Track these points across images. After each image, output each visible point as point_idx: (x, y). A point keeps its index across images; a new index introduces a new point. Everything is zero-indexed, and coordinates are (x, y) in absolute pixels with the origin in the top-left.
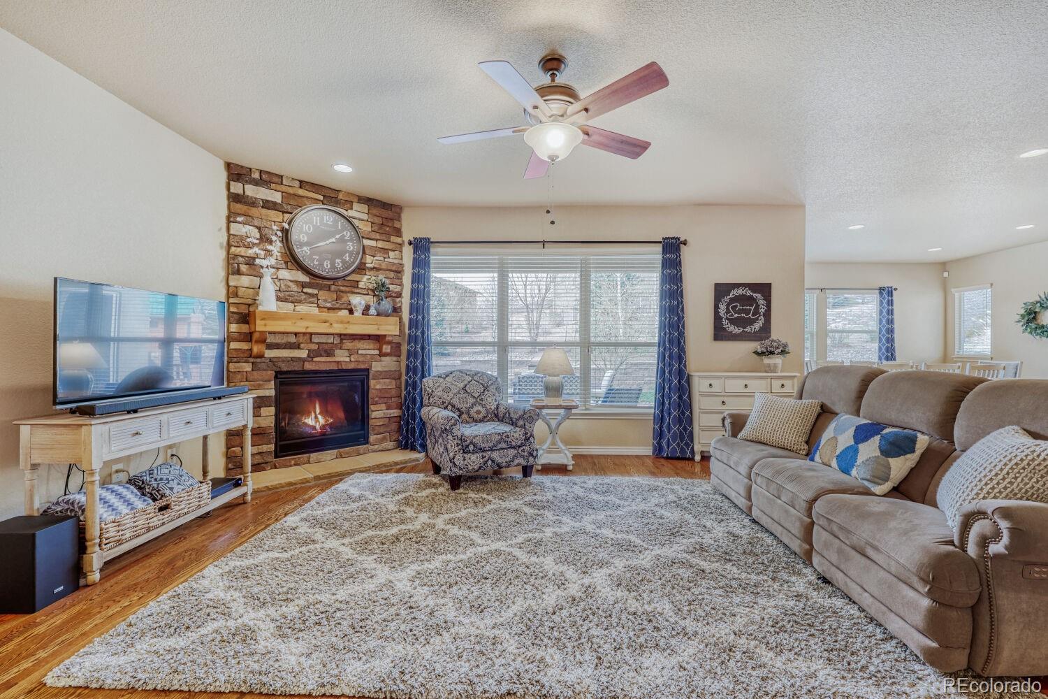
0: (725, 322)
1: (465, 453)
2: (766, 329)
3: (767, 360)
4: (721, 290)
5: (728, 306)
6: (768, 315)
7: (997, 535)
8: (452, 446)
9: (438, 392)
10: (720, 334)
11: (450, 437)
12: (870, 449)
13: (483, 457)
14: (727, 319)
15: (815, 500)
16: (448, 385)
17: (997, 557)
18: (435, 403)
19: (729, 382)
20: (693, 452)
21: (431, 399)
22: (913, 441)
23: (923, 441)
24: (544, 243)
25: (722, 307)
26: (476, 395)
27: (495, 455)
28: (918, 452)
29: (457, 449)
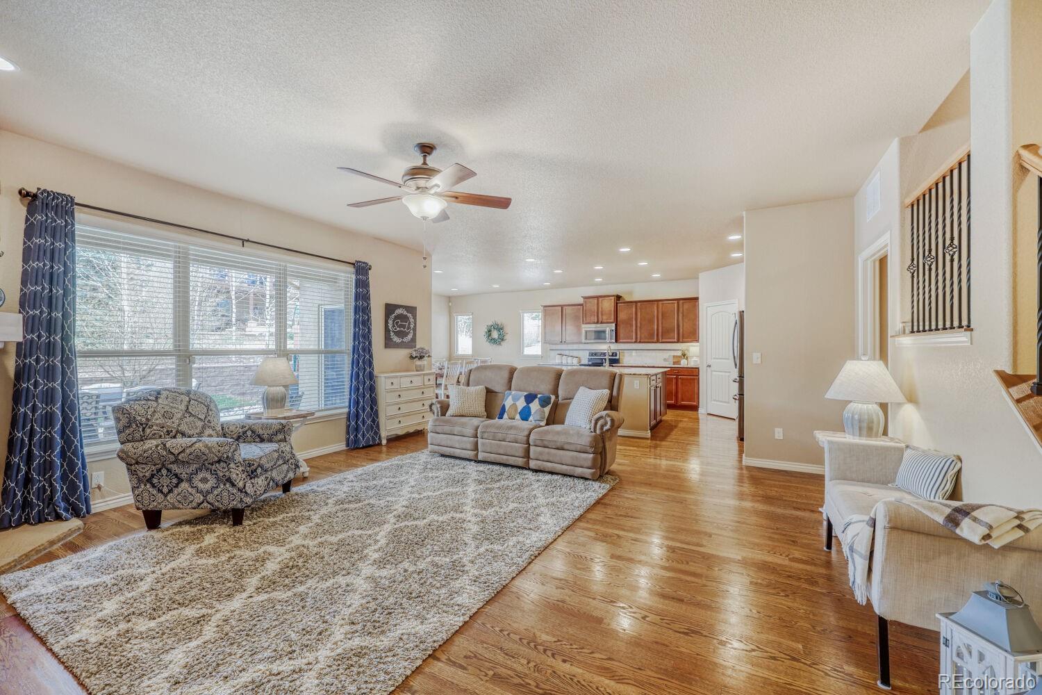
0: (392, 334)
1: (251, 478)
2: (414, 340)
3: (418, 362)
4: (390, 309)
5: (394, 321)
6: (415, 330)
7: (606, 423)
8: (238, 474)
9: (158, 420)
10: (389, 343)
11: (232, 465)
12: (535, 406)
13: (267, 478)
14: (393, 331)
15: (530, 434)
16: (167, 408)
17: (607, 430)
18: (154, 434)
19: (402, 380)
20: (380, 439)
21: (148, 431)
22: (550, 398)
23: (553, 397)
24: (243, 241)
25: (390, 322)
26: (203, 417)
27: (274, 474)
28: (552, 402)
29: (244, 476)
